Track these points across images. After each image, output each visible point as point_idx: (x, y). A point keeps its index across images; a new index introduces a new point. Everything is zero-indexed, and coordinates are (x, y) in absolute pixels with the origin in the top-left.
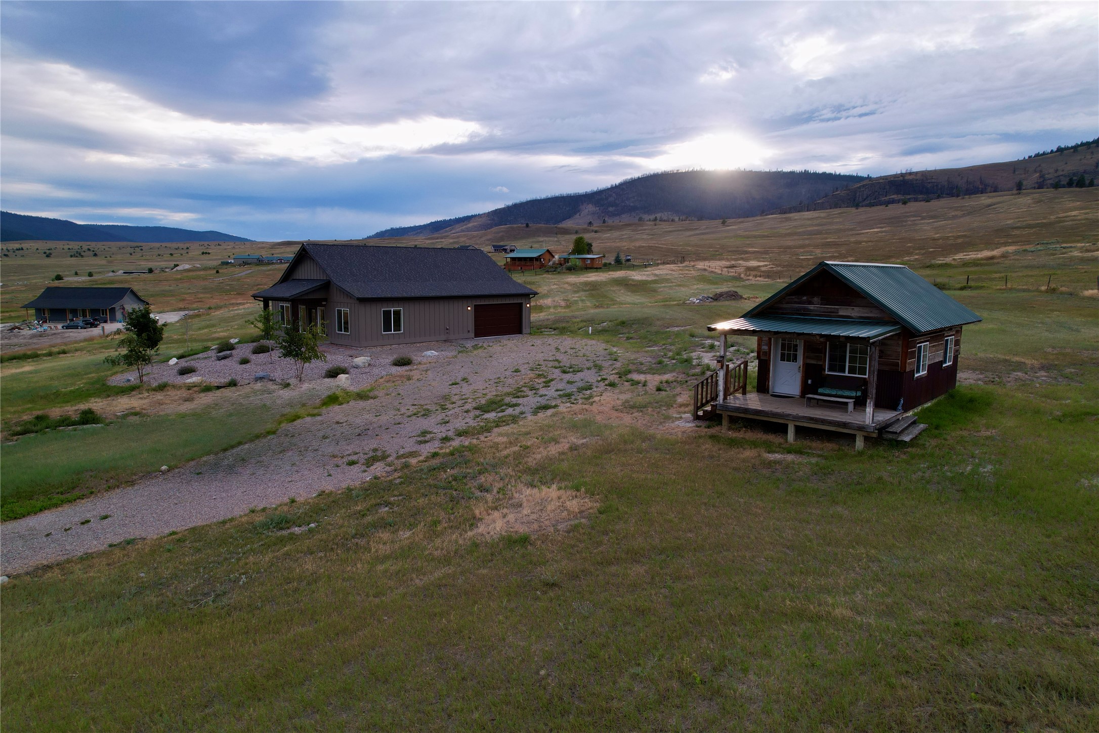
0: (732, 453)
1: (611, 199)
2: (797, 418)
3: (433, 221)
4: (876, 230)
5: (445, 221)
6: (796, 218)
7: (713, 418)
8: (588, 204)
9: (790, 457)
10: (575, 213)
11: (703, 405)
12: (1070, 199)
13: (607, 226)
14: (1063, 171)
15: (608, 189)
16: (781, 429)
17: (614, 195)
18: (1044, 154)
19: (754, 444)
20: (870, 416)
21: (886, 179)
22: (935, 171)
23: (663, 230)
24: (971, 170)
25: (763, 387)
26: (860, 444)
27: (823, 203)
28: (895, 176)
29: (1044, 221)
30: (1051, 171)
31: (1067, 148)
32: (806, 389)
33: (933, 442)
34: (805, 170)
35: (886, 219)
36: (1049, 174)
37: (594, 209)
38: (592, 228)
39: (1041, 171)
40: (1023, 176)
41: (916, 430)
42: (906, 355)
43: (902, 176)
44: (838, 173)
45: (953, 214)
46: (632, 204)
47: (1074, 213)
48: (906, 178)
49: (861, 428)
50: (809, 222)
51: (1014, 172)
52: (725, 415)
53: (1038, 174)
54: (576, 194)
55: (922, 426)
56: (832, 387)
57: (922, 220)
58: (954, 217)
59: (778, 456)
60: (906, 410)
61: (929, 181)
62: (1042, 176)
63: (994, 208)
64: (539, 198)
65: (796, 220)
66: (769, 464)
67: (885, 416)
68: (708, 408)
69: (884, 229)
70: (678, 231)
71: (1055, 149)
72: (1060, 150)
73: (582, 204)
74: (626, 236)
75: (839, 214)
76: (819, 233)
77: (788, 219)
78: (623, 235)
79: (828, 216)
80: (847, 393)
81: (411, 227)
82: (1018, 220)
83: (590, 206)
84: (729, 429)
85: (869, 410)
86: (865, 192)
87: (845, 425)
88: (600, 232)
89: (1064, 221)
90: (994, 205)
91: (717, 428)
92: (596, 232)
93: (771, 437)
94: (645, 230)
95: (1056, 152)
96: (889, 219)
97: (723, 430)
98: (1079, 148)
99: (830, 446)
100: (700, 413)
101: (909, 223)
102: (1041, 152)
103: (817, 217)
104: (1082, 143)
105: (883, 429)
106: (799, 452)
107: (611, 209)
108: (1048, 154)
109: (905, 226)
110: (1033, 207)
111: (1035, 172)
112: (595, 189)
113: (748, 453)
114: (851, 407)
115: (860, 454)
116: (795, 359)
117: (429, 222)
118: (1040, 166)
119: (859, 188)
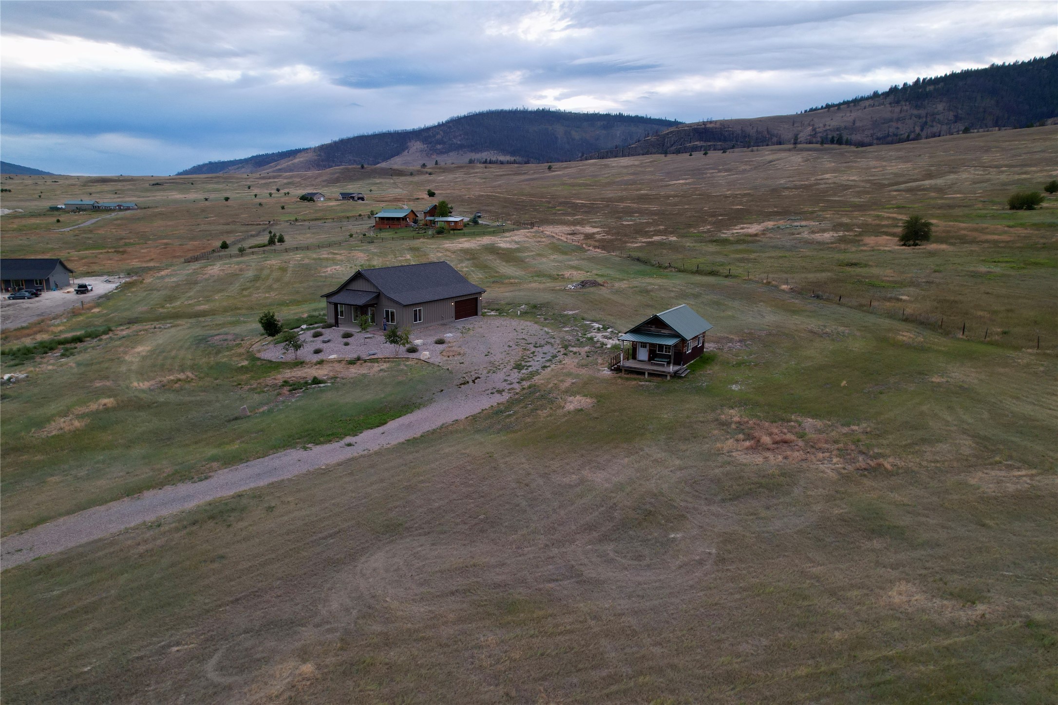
0: (628, 383)
1: (438, 137)
2: (649, 370)
3: (255, 155)
4: (681, 182)
5: (267, 155)
6: (613, 165)
7: (618, 370)
8: (416, 141)
9: (647, 383)
10: (404, 150)
11: (614, 365)
12: (828, 160)
13: (440, 168)
14: (829, 126)
15: (435, 127)
16: (644, 374)
17: (441, 132)
18: (816, 109)
19: (635, 379)
20: (672, 369)
21: (691, 127)
22: (731, 120)
23: (494, 174)
24: (760, 121)
25: (634, 357)
26: (669, 378)
27: (636, 147)
28: (698, 124)
29: (806, 183)
30: (821, 125)
31: (833, 106)
32: (650, 359)
33: (691, 376)
34: (620, 113)
35: (690, 171)
36: (819, 128)
37: (422, 147)
38: (426, 170)
39: (813, 125)
40: (800, 128)
41: (686, 372)
42: (683, 347)
43: (703, 124)
44: (649, 117)
45: (743, 168)
46: (459, 142)
47: (827, 176)
48: (707, 126)
49: (669, 373)
50: (625, 171)
51: (793, 125)
52: (623, 369)
53: (811, 128)
54: (403, 130)
55: (689, 371)
56: (660, 358)
57: (719, 172)
58: (744, 171)
59: (643, 383)
60: (683, 365)
61: (726, 129)
62: (814, 130)
63: (774, 165)
64: (366, 134)
65: (613, 167)
66: (642, 386)
67: (677, 368)
68: (616, 366)
69: (687, 181)
70: (508, 175)
71: (824, 106)
72: (828, 107)
73: (410, 142)
74: (459, 180)
75: (651, 162)
76: (634, 183)
77: (606, 166)
78: (457, 178)
79: (641, 164)
80: (664, 360)
81: (231, 161)
82: (788, 180)
83: (418, 143)
84: (625, 374)
85: (671, 367)
86: (672, 139)
87: (664, 372)
88: (434, 174)
89: (820, 184)
90: (774, 161)
91: (620, 374)
92: (430, 174)
93: (639, 377)
94: (477, 173)
95: (825, 108)
96: (692, 170)
97: (623, 375)
98: (842, 107)
99: (660, 379)
100: (613, 368)
101: (708, 175)
102: (814, 107)
103: (631, 165)
104: (844, 101)
105: (676, 372)
106: (650, 381)
107: (439, 147)
108: (819, 109)
109: (705, 178)
110: (802, 166)
111: (809, 125)
112: (422, 127)
113: (634, 383)
114: (666, 365)
115: (669, 381)
116: (646, 347)
117: (250, 156)
118: (812, 120)
119: (667, 134)
